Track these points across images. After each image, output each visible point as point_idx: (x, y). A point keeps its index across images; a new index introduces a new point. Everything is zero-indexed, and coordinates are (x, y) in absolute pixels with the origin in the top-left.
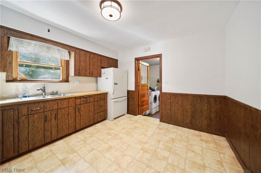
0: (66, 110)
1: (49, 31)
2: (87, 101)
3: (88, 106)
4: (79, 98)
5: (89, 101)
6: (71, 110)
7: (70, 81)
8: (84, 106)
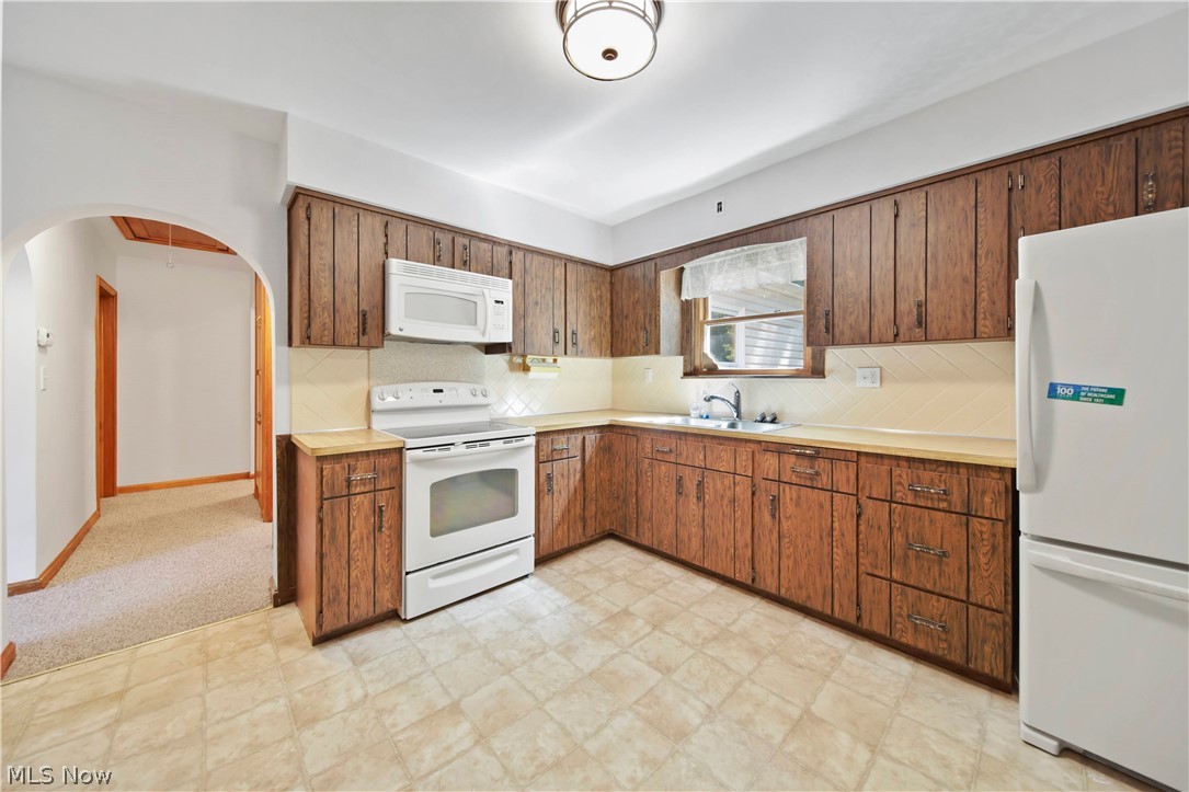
0: (726, 482)
1: (720, 209)
2: (811, 478)
3: (821, 506)
4: (773, 447)
5: (824, 480)
6: (743, 491)
7: (831, 371)
8: (799, 497)
